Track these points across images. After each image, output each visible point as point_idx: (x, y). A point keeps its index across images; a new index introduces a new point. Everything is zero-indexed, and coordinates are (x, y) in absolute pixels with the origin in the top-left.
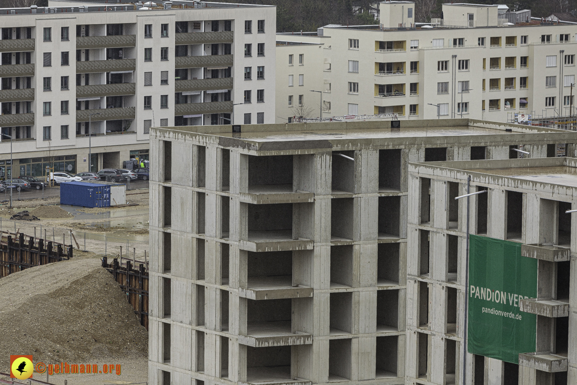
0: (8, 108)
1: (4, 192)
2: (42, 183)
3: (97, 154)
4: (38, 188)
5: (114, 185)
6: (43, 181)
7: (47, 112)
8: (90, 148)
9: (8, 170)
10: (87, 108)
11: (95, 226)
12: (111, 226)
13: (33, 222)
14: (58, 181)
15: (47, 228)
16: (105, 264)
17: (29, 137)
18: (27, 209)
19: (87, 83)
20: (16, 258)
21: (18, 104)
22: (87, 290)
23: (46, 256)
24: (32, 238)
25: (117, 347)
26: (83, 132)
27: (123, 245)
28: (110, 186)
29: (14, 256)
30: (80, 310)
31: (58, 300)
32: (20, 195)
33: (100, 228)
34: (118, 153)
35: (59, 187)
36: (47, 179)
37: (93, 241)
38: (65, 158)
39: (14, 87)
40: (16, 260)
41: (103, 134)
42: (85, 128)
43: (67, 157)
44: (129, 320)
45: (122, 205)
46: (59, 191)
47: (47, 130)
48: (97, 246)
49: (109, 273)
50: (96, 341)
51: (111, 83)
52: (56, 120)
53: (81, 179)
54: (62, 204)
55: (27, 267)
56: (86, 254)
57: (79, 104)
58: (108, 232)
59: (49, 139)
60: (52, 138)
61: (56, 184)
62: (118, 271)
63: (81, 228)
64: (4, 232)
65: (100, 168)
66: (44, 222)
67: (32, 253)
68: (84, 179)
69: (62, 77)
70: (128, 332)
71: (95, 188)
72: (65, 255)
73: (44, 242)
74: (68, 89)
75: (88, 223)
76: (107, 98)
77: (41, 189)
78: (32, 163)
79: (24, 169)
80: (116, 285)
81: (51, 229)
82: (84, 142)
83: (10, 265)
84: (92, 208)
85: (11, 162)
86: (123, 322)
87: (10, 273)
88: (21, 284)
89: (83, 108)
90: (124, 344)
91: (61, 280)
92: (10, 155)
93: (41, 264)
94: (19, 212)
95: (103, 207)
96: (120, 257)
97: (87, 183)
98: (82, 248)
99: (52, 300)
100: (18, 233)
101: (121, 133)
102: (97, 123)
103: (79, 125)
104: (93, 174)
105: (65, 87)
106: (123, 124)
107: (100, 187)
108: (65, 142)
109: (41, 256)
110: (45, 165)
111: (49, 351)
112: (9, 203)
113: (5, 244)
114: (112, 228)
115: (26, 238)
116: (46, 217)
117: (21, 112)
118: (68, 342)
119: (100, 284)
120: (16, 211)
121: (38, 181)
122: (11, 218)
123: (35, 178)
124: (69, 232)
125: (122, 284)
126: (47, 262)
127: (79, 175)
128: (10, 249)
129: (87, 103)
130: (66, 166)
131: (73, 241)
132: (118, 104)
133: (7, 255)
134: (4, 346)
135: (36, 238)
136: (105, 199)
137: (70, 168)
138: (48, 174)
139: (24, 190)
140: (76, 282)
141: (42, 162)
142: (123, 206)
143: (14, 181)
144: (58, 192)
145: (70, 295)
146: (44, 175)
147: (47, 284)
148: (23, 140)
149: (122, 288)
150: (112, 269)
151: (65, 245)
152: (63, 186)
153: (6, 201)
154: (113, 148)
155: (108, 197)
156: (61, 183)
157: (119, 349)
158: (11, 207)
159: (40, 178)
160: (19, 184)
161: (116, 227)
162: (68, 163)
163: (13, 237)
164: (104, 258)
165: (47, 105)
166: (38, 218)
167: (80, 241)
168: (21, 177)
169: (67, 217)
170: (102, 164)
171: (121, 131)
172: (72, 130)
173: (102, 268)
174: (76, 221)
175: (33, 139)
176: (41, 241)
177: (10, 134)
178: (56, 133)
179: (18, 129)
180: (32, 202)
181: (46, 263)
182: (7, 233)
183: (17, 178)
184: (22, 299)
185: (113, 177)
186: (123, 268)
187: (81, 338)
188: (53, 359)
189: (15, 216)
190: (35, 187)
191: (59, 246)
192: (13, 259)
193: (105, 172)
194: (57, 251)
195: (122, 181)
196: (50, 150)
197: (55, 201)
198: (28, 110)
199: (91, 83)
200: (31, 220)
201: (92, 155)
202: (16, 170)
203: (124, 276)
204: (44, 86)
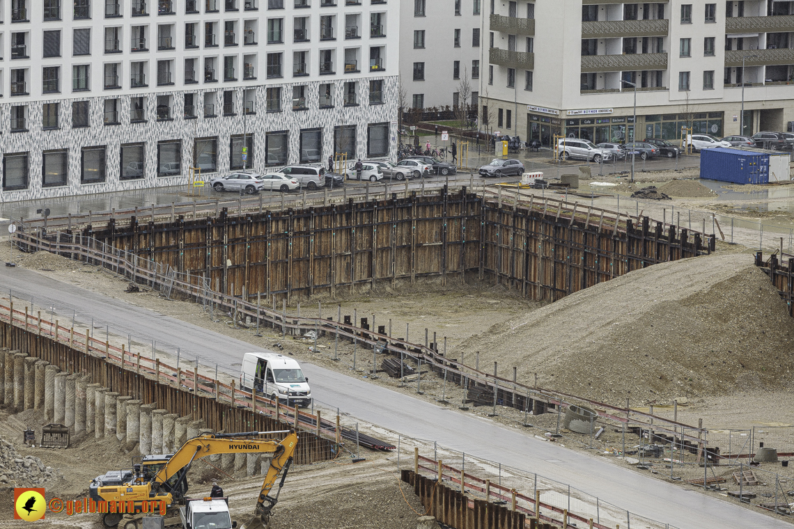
0: (632, 45)
1: (624, 160)
2: (675, 149)
3: (752, 112)
4: (670, 155)
5: (774, 154)
6: (676, 147)
7: (686, 52)
8: (743, 102)
9: (630, 129)
10: (740, 47)
11: (748, 209)
12: (769, 210)
13: (662, 202)
14: (697, 147)
15: (680, 211)
16: (759, 262)
17: (659, 86)
18: (654, 184)
19: (741, 14)
20: (637, 250)
21: (645, 40)
22: (734, 296)
23: (678, 249)
24: (660, 224)
25: (773, 375)
26: (733, 80)
27: (784, 236)
28: (769, 155)
29: (635, 248)
30: (724, 324)
31: (693, 310)
32: (645, 165)
33: (753, 212)
34: (781, 110)
35: (699, 155)
36: (683, 143)
37: (744, 230)
38: (708, 115)
39: (640, 16)
40: (637, 253)
41: (761, 85)
42: (736, 75)
43: (711, 114)
44: (789, 339)
45: (784, 181)
46: (699, 160)
47: (685, 77)
48: (748, 237)
49: (764, 274)
50: (743, 367)
51: (774, 14)
52: (698, 64)
53: (729, 144)
54: (702, 178)
55: (652, 263)
56: (733, 247)
57: (729, 43)
58: (765, 218)
59: (688, 88)
60: (691, 88)
61: (695, 151)
62: (777, 272)
63: (727, 212)
64: (621, 215)
65: (756, 131)
66: (677, 201)
67: (659, 245)
68: (733, 145)
69: (707, 5)
70: (788, 355)
71: (749, 158)
72: (705, 249)
73: (676, 229)
74: (714, 22)
75: (738, 205)
76: (768, 35)
77: (674, 156)
78: (662, 121)
79: (652, 129)
80: (773, 291)
81: (687, 211)
82: (735, 94)
83: (629, 260)
84: (743, 184)
85: (634, 119)
86: (782, 341)
87: (629, 271)
88: (643, 287)
89: (734, 47)
90: (782, 372)
91: (698, 282)
92: (632, 110)
93: (671, 260)
94: (643, 187)
95: (758, 183)
96: (780, 253)
97: (737, 151)
98: (728, 239)
99: (685, 309)
100: (641, 216)
101: (787, 84)
102: (753, 69)
103: (728, 71)
104: (746, 139)
105: (711, 19)
106: (789, 72)
107: (755, 156)
108: (709, 94)
109: (672, 249)
110: (680, 124)
111: (679, 379)
112: (630, 175)
113: (623, 231)
114: (771, 213)
115: (651, 223)
116: (680, 195)
117: (650, 51)
118: (705, 367)
119: (750, 289)
120: (639, 186)
121: (670, 146)
122: (632, 196)
123: (667, 142)
124: (712, 217)
125: (782, 290)
126: (680, 257)
127: (726, 140)
128: (630, 237)
129: (740, 41)
130: (710, 127)
131: (716, 229)
132: (782, 44)
133: (625, 245)
134: (618, 370)
135: (665, 224)
136: (762, 173)
137: (714, 129)
138: (685, 136)
139: (651, 157)
140: (719, 285)
141: (677, 121)
142: (786, 183)
143: (637, 145)
144: (697, 162)
145: (710, 302)
146: (679, 138)
147: (679, 287)
148: (652, 89)
149: (781, 295)
150: (768, 268)
151: (705, 235)
152: (705, 154)
153: (626, 172)
154: (775, 103)
155: (765, 170)
156: (702, 150)
157: (775, 379)
158: (632, 181)
159: (673, 142)
160: (644, 150)
161: (776, 211)
162: (712, 123)
163: (634, 221)
164: (758, 253)
165: (686, 42)
166: (669, 197)
167: (726, 230)
168: (647, 140)
169: (710, 195)
170: (759, 124)
171: (786, 80)
172: (719, 78)
173: (754, 266)
174: (722, 202)
175: (665, 89)
176: (673, 227)
177: (634, 82)
178: (697, 81)
179: (644, 74)
180: (662, 175)
181: (678, 259)
182: (626, 216)
183: (641, 142)
184: (644, 306)
185: (773, 144)
186: (783, 268)
187: (724, 363)
188: (684, 390)
189: (637, 193)
190: (667, 154)
191: (697, 235)
192: (633, 253)
193: (763, 136)
194: (693, 243)
195: (786, 149)
196: (687, 105)
197: (693, 174)
198: (659, 49)
199: (745, 14)
200: (659, 199)
201: (746, 112)
202: (641, 130)
203: (785, 279)
204: (682, 16)
